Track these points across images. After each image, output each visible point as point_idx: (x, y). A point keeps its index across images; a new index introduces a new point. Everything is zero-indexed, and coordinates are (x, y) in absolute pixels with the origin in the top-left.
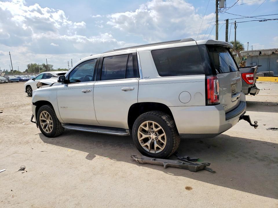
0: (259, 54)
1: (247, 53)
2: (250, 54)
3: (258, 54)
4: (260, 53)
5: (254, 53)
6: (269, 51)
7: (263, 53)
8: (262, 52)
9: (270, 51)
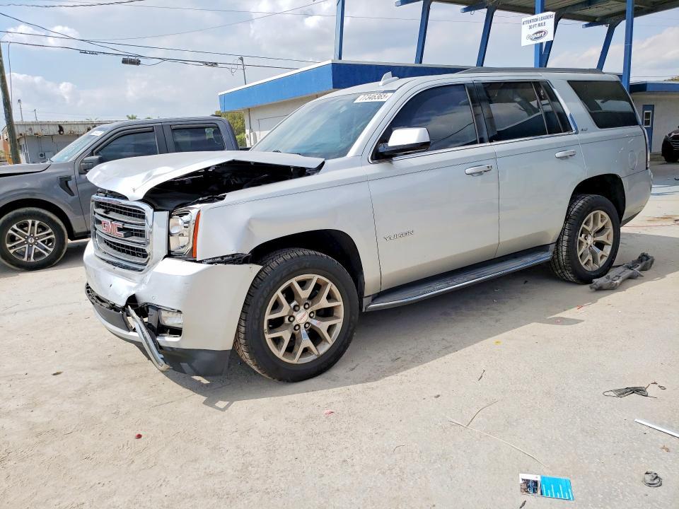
0: (59, 131)
1: (28, 128)
2: (36, 130)
3: (55, 130)
4: (61, 129)
5: (46, 127)
6: (80, 126)
7: (67, 130)
8: (64, 127)
9: (83, 126)
